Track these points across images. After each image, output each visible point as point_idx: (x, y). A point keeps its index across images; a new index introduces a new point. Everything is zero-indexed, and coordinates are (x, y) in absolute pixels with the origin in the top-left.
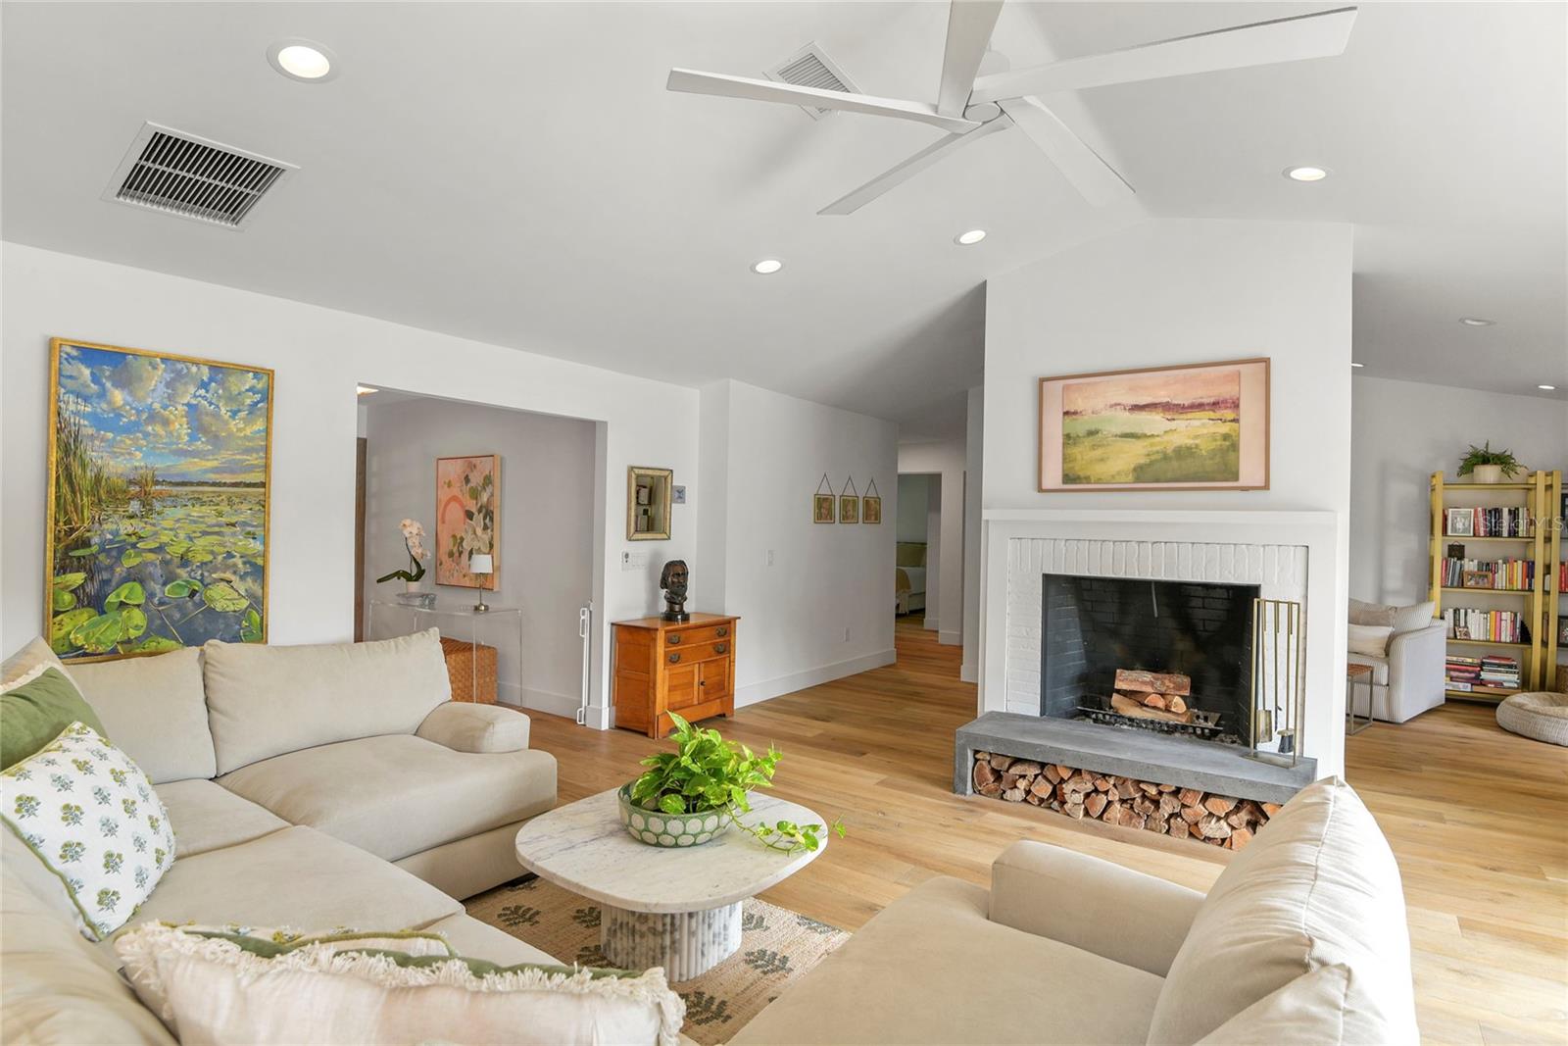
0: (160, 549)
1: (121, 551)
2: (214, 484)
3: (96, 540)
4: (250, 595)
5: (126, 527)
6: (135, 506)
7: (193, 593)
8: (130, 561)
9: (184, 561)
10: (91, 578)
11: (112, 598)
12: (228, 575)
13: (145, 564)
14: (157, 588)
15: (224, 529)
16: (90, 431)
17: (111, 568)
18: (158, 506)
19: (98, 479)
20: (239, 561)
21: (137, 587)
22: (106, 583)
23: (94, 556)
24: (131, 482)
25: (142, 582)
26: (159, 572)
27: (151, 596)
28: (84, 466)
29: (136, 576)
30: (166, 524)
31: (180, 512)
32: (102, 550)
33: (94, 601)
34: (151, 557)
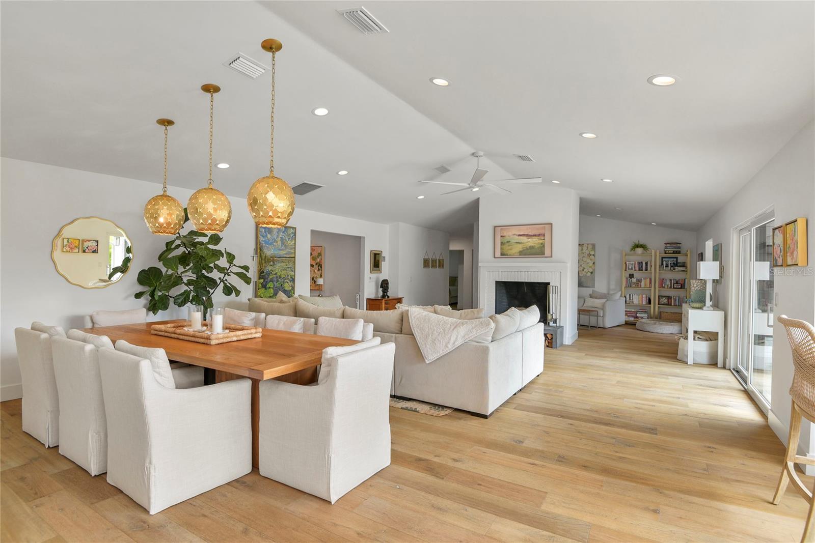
0: (276, 274)
1: (269, 274)
2: (285, 257)
3: (265, 271)
4: (292, 286)
5: (270, 268)
6: (272, 263)
7: (282, 285)
8: (271, 277)
9: (280, 277)
10: (264, 281)
11: (268, 286)
12: (288, 281)
13: (273, 278)
14: (275, 283)
15: (287, 269)
16: (264, 245)
17: (267, 278)
18: (275, 263)
19: (265, 256)
20: (289, 277)
21: (272, 283)
22: (267, 282)
23: (265, 275)
24: (271, 257)
25: (273, 282)
26: (276, 280)
27: (274, 285)
28: (263, 253)
29: (272, 281)
30: (277, 267)
31: (279, 265)
32: (266, 274)
33: (264, 286)
34: (274, 276)
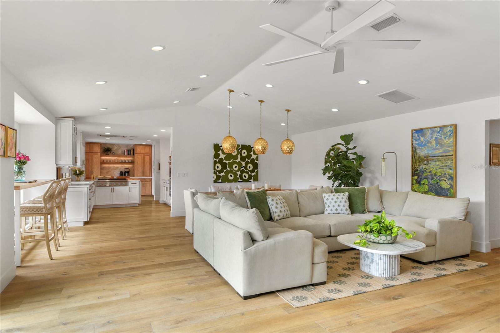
0: (430, 172)
1: (423, 172)
2: (441, 156)
3: (419, 170)
4: (451, 184)
5: (424, 167)
6: (425, 162)
7: (437, 183)
8: (425, 175)
9: (435, 175)
10: (418, 178)
11: (422, 182)
12: (445, 179)
13: (428, 175)
14: (430, 180)
15: (444, 167)
16: (417, 147)
17: (422, 176)
18: (430, 162)
19: (419, 157)
20: (447, 175)
21: (426, 179)
22: (421, 179)
23: (419, 173)
24: (425, 157)
25: (427, 179)
26: (430, 177)
27: (429, 182)
28: (417, 154)
29: (426, 178)
30: (432, 166)
31: (434, 163)
32: (420, 172)
33: (419, 182)
34: (429, 173)
